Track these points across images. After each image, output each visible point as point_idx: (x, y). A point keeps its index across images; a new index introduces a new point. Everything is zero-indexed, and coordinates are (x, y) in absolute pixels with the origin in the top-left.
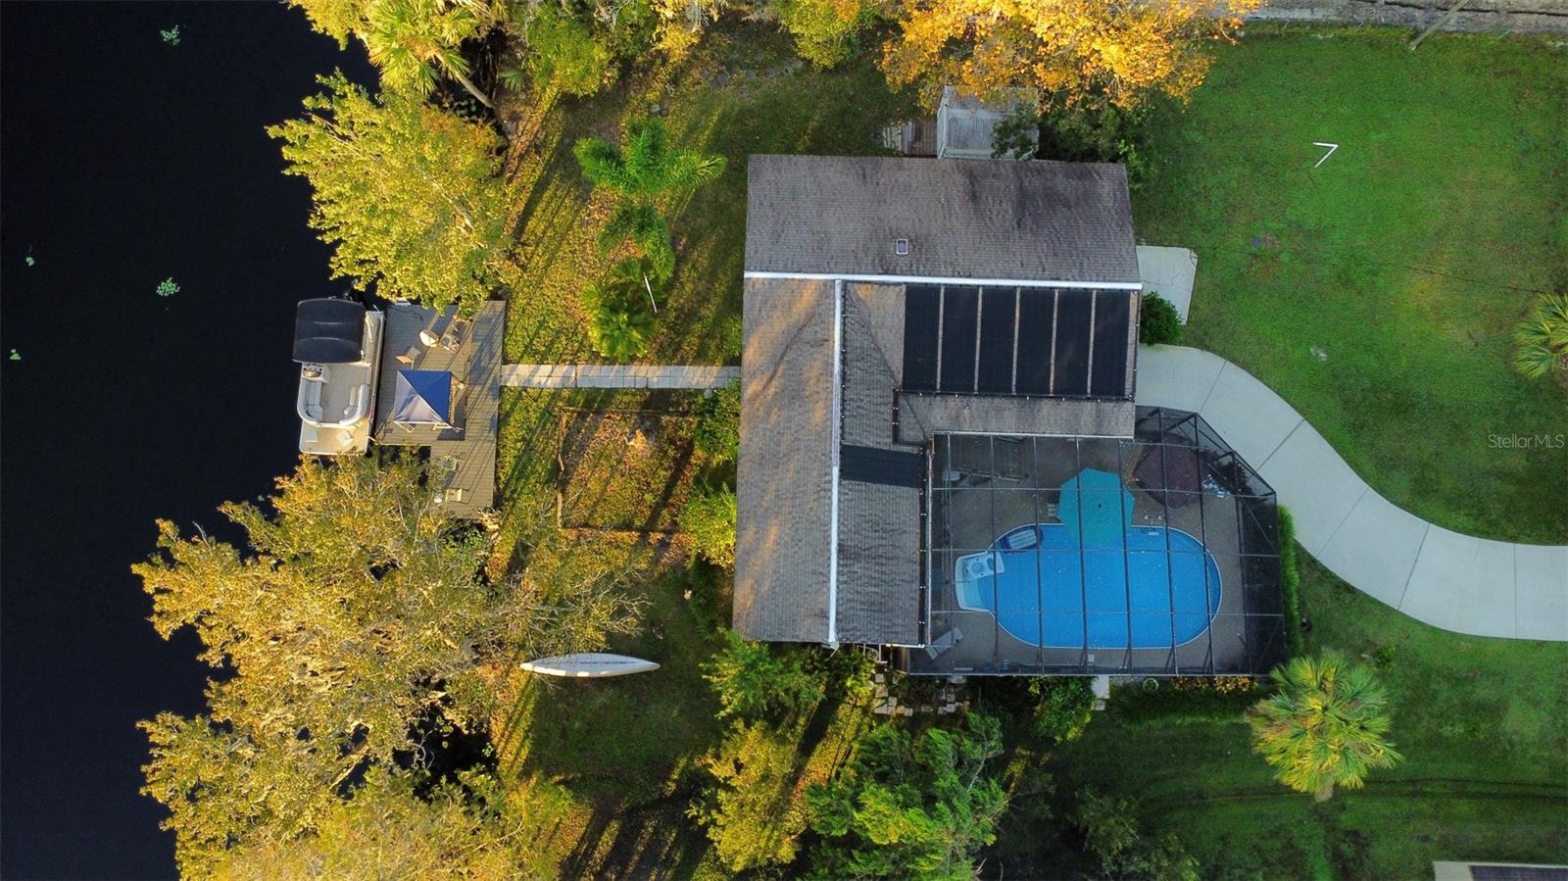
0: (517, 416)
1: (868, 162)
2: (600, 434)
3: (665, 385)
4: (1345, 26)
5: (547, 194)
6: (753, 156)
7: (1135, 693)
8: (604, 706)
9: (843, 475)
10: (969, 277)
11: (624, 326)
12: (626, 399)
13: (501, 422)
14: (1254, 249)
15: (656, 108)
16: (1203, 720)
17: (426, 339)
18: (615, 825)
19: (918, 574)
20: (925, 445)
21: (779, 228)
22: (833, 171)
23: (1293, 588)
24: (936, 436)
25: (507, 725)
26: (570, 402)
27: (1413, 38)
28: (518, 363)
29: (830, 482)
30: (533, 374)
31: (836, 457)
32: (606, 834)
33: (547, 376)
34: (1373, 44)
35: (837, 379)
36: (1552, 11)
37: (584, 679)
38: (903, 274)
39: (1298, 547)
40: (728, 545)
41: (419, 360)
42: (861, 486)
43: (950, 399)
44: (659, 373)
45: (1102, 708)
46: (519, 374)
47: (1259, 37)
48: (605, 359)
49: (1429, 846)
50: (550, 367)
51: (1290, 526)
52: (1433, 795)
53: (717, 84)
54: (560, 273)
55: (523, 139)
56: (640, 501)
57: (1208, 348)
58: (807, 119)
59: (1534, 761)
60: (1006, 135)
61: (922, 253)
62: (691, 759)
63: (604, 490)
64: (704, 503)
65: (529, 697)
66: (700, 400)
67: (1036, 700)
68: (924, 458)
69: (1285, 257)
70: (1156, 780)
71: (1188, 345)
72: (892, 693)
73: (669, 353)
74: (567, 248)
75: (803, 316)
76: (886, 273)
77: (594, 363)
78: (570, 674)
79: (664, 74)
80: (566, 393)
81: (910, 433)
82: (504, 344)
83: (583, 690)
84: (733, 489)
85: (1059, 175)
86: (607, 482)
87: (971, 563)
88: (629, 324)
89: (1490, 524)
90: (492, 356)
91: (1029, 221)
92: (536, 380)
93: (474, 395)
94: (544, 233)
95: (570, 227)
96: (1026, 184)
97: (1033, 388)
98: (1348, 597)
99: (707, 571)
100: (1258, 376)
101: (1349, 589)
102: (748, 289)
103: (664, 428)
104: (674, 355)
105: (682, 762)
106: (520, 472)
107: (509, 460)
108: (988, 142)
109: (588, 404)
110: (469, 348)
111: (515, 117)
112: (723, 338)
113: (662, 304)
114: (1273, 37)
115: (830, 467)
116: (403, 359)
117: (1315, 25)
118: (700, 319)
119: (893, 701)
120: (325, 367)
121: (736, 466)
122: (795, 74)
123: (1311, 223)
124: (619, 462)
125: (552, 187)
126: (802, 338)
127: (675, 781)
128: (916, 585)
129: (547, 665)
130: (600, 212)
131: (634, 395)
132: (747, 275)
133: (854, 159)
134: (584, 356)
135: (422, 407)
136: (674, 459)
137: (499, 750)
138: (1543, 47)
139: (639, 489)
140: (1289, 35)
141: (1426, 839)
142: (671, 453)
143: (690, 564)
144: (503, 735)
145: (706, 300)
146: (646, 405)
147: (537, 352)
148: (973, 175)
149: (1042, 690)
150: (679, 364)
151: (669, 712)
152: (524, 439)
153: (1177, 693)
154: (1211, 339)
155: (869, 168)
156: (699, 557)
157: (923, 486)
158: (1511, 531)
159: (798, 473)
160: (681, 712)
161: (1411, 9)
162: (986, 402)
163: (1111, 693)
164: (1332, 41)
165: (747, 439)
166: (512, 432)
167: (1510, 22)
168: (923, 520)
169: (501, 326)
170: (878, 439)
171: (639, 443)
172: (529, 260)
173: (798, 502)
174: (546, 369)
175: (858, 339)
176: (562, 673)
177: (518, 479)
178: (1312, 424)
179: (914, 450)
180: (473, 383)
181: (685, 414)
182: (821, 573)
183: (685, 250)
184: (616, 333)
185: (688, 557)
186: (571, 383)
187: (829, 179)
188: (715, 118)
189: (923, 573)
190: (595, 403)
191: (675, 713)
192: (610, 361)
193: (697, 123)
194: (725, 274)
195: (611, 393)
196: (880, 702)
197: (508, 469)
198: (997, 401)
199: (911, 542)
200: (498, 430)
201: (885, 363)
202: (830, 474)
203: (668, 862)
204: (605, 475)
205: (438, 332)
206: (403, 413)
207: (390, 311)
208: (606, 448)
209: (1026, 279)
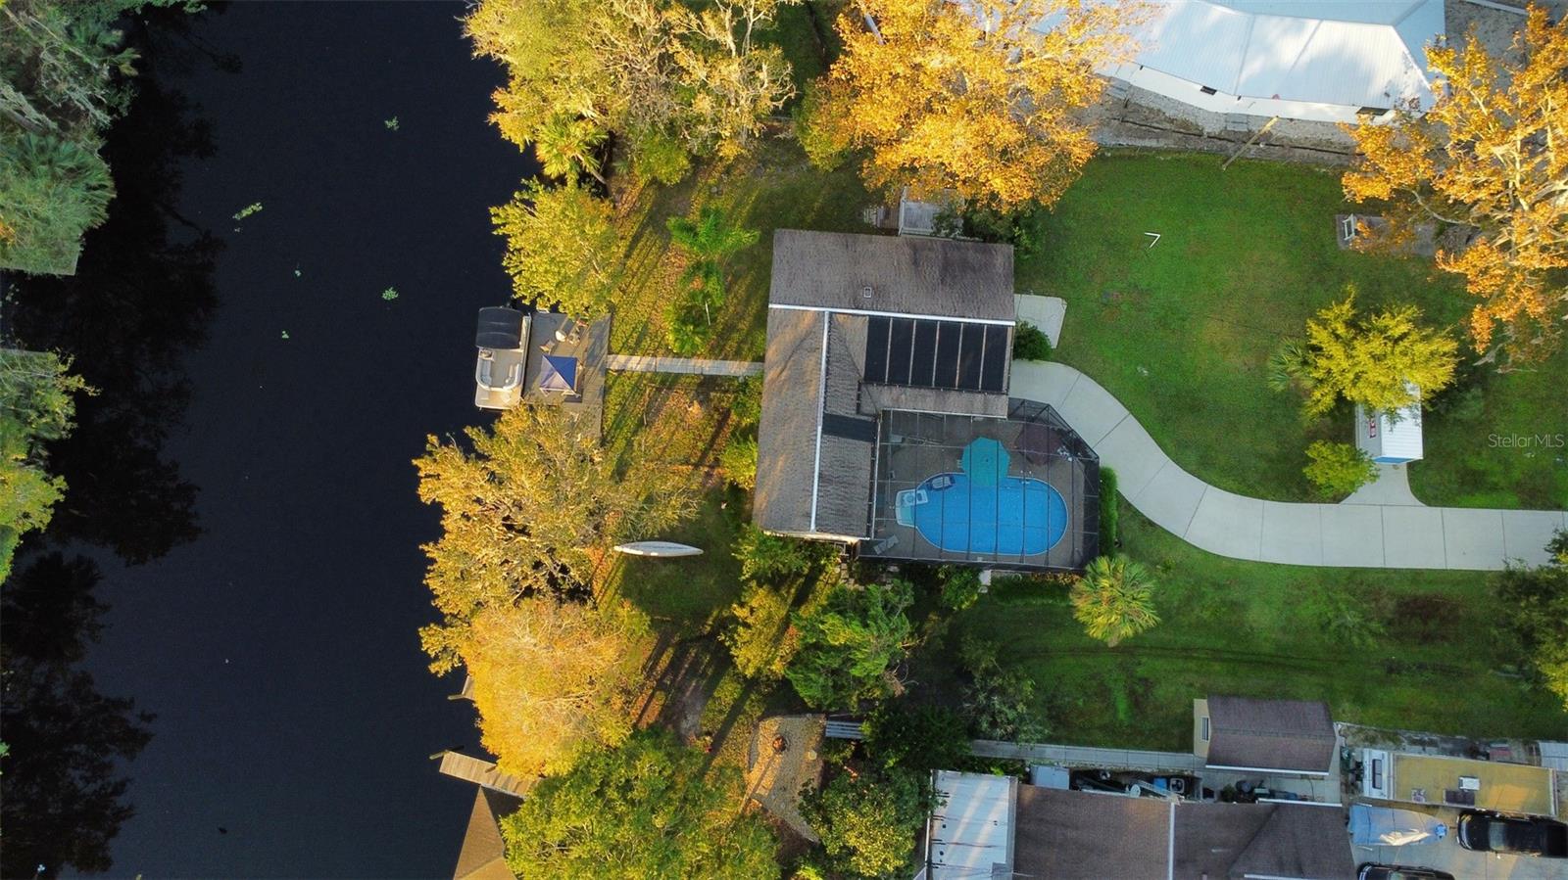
0: (616, 388)
1: (850, 237)
2: (670, 403)
3: (714, 373)
4: (1179, 152)
5: (640, 245)
6: (777, 230)
7: (1006, 582)
8: (667, 576)
9: (824, 431)
10: (909, 313)
11: (690, 334)
12: (688, 380)
13: (606, 391)
14: (1105, 301)
15: (715, 190)
16: (1050, 602)
17: (559, 336)
18: (671, 651)
19: (867, 495)
20: (876, 416)
21: (792, 277)
22: (828, 241)
23: (1114, 522)
24: (884, 411)
25: (604, 585)
26: (651, 381)
27: (1225, 162)
28: (618, 354)
29: (816, 435)
30: (627, 361)
31: (820, 420)
32: (665, 656)
33: (636, 363)
34: (1197, 165)
35: (823, 373)
36: (1318, 148)
37: (654, 557)
38: (867, 309)
39: (1119, 494)
40: (751, 476)
41: (554, 349)
42: (835, 439)
43: (894, 389)
44: (710, 365)
45: (986, 591)
46: (618, 361)
47: (1121, 157)
48: (677, 354)
49: (1192, 689)
50: (639, 358)
51: (1115, 481)
52: (1198, 658)
53: (755, 174)
54: (648, 297)
55: (626, 206)
56: (695, 447)
57: (1069, 365)
58: (814, 201)
59: (1266, 639)
60: (940, 220)
61: (880, 295)
62: (720, 612)
63: (671, 439)
64: (736, 448)
65: (618, 568)
66: (736, 384)
67: (942, 582)
68: (876, 424)
69: (1124, 307)
70: (1019, 639)
71: (1057, 362)
72: (851, 576)
73: (717, 351)
74: (653, 281)
75: (804, 332)
76: (857, 308)
77: (667, 356)
78: (646, 554)
79: (720, 167)
80: (649, 375)
81: (867, 408)
82: (610, 341)
83: (653, 565)
84: (756, 440)
85: (971, 250)
86: (673, 434)
87: (906, 496)
88: (693, 333)
89: (1249, 487)
90: (602, 348)
91: (948, 280)
92: (629, 366)
93: (589, 374)
94: (638, 269)
95: (655, 267)
96: (949, 255)
97: (945, 383)
98: (1150, 529)
99: (736, 491)
100: (1101, 384)
101: (1152, 524)
102: (771, 314)
103: (711, 400)
104: (720, 353)
105: (715, 613)
106: (618, 426)
107: (611, 417)
108: (930, 224)
109: (663, 382)
110: (587, 342)
111: (621, 191)
112: (752, 344)
113: (713, 320)
114: (1130, 157)
115: (817, 426)
116: (545, 349)
117: (1159, 151)
118: (738, 330)
119: (852, 581)
120: (494, 351)
121: (758, 427)
122: (808, 170)
123: (1143, 285)
124: (682, 421)
125: (644, 239)
126: (803, 345)
127: (710, 625)
128: (866, 502)
129: (632, 548)
130: (675, 257)
131: (693, 378)
132: (770, 306)
133: (842, 235)
134: (661, 351)
135: (558, 379)
136: (718, 420)
137: (598, 601)
138: (1312, 171)
139: (694, 439)
140: (1141, 157)
141: (1191, 685)
142: (716, 416)
143: (725, 488)
144: (601, 592)
145: (742, 318)
146: (701, 385)
147: (631, 348)
148: (916, 248)
149: (946, 576)
150: (723, 359)
151: (707, 581)
152: (620, 404)
153: (1033, 583)
154: (1072, 359)
155: (850, 240)
156: (731, 483)
157: (874, 441)
158: (1262, 491)
159: (796, 429)
160: (716, 582)
161: (1225, 142)
162: (916, 391)
163: (992, 582)
164: (1169, 161)
165: (767, 407)
166: (614, 398)
167: (1291, 154)
168: (873, 462)
169: (608, 329)
170: (848, 410)
171: (695, 409)
172: (627, 287)
173: (796, 447)
174: (635, 359)
175: (837, 348)
176: (640, 553)
177: (616, 430)
178: (1135, 417)
179: (870, 419)
180: (589, 365)
181: (726, 391)
182: (808, 491)
183: (730, 284)
184: (686, 337)
185: (724, 484)
186: (652, 369)
187: (824, 247)
188: (753, 198)
189: (871, 495)
190: (668, 382)
191: (712, 582)
192: (678, 355)
193: (740, 202)
194: (755, 302)
195: (678, 376)
196: (843, 581)
197: (609, 423)
198: (922, 390)
199: (865, 475)
200: (604, 397)
201: (854, 364)
202: (816, 430)
203: (704, 675)
204: (673, 429)
205: (567, 332)
206: (546, 383)
207: (536, 317)
208: (673, 412)
209: (944, 316)
